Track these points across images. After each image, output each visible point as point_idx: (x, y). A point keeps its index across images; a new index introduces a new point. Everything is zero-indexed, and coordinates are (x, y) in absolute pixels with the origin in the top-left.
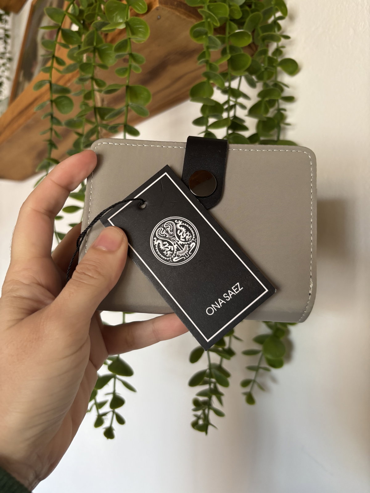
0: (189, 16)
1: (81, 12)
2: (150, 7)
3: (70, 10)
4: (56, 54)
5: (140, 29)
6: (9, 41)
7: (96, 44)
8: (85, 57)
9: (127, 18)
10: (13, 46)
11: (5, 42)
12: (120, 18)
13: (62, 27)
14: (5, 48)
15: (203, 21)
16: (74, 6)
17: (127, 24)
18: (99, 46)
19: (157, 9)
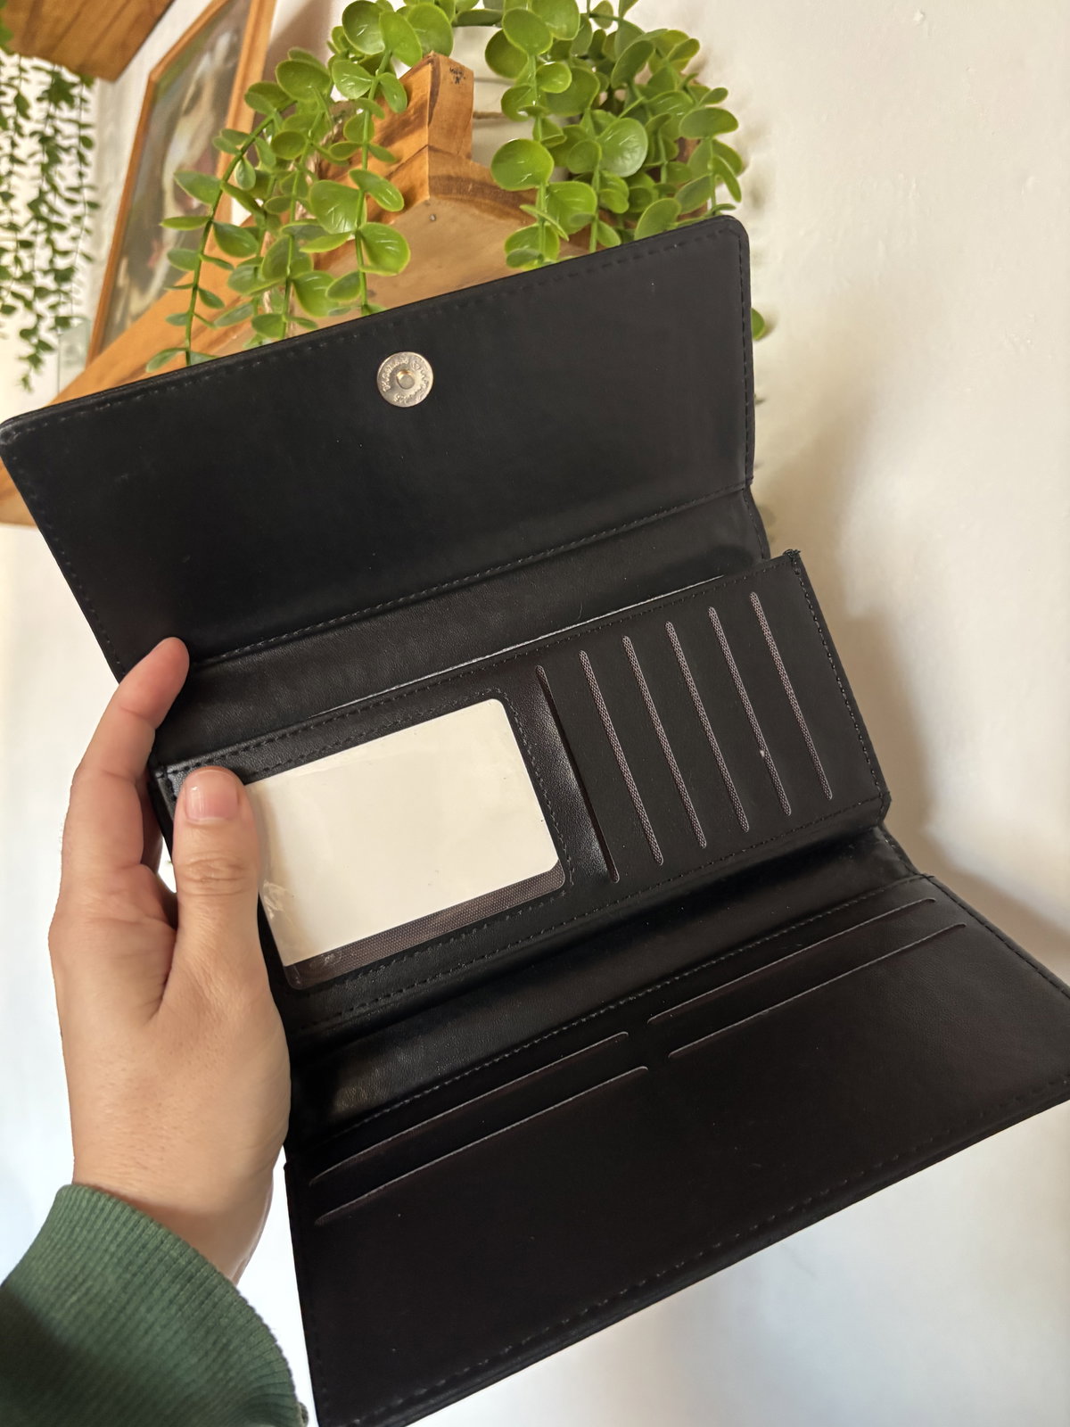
0: (503, 214)
1: (261, 179)
2: (409, 199)
3: (235, 179)
4: (201, 284)
5: (389, 248)
6: (90, 155)
7: (291, 271)
8: (266, 295)
9: (359, 223)
10: (100, 170)
11: (81, 158)
12: (346, 217)
13: (216, 220)
14: (81, 175)
15: (535, 225)
16: (243, 163)
17: (358, 234)
18: (299, 276)
19: (427, 204)
